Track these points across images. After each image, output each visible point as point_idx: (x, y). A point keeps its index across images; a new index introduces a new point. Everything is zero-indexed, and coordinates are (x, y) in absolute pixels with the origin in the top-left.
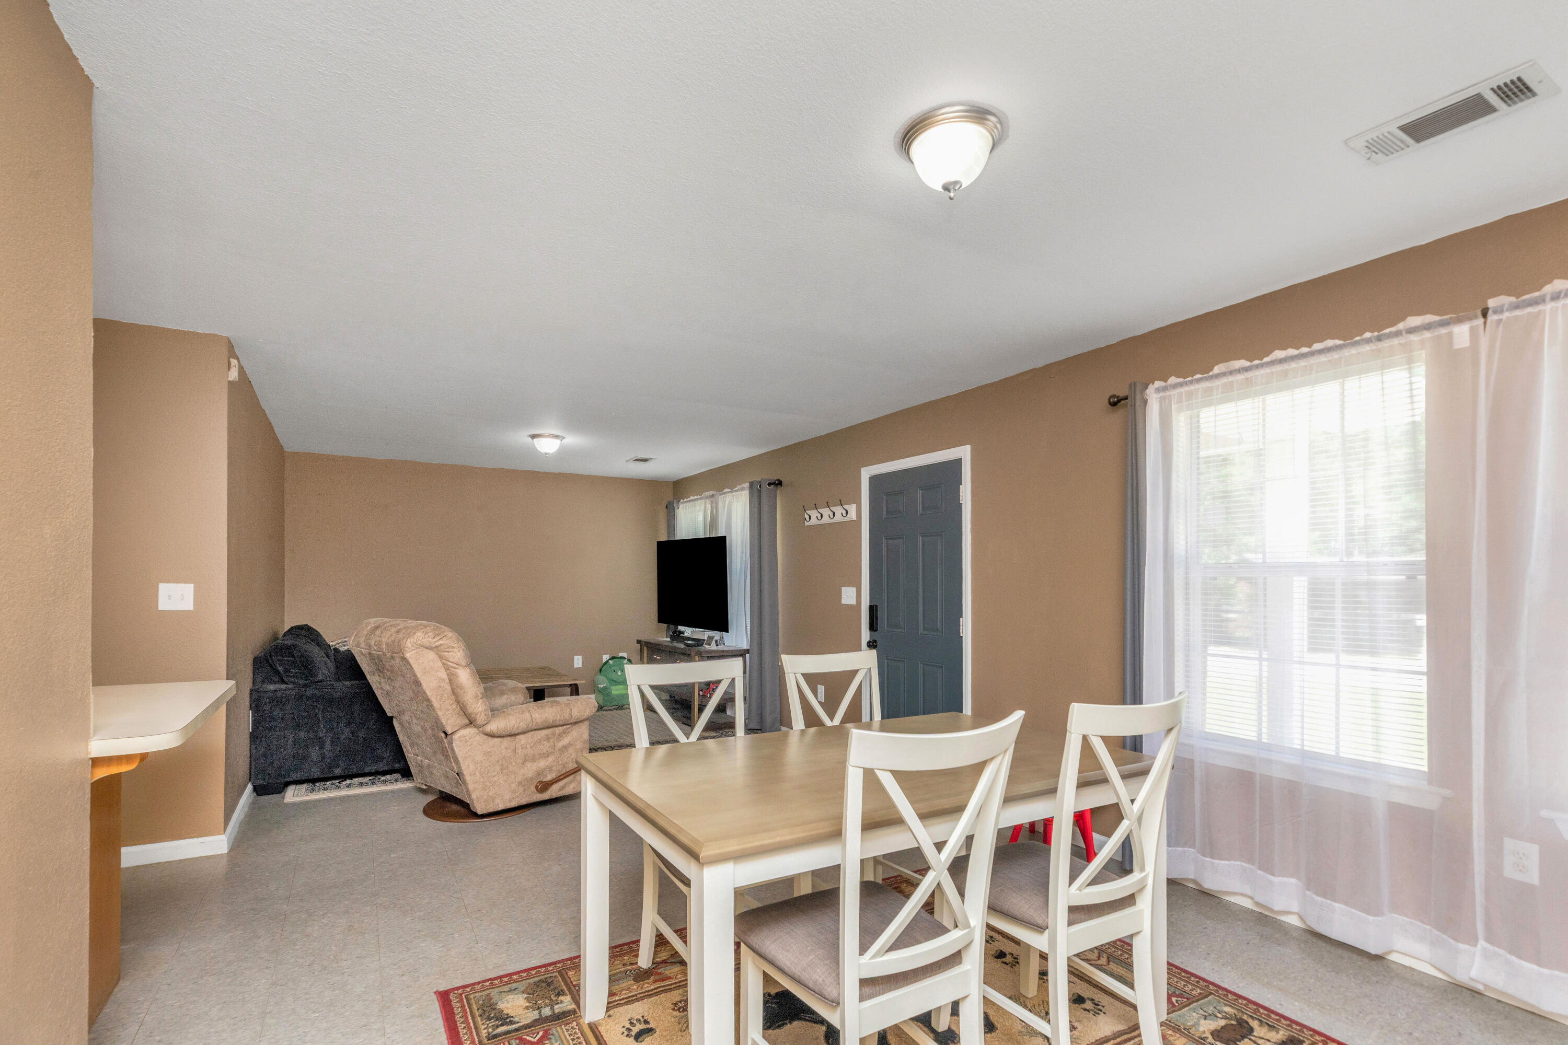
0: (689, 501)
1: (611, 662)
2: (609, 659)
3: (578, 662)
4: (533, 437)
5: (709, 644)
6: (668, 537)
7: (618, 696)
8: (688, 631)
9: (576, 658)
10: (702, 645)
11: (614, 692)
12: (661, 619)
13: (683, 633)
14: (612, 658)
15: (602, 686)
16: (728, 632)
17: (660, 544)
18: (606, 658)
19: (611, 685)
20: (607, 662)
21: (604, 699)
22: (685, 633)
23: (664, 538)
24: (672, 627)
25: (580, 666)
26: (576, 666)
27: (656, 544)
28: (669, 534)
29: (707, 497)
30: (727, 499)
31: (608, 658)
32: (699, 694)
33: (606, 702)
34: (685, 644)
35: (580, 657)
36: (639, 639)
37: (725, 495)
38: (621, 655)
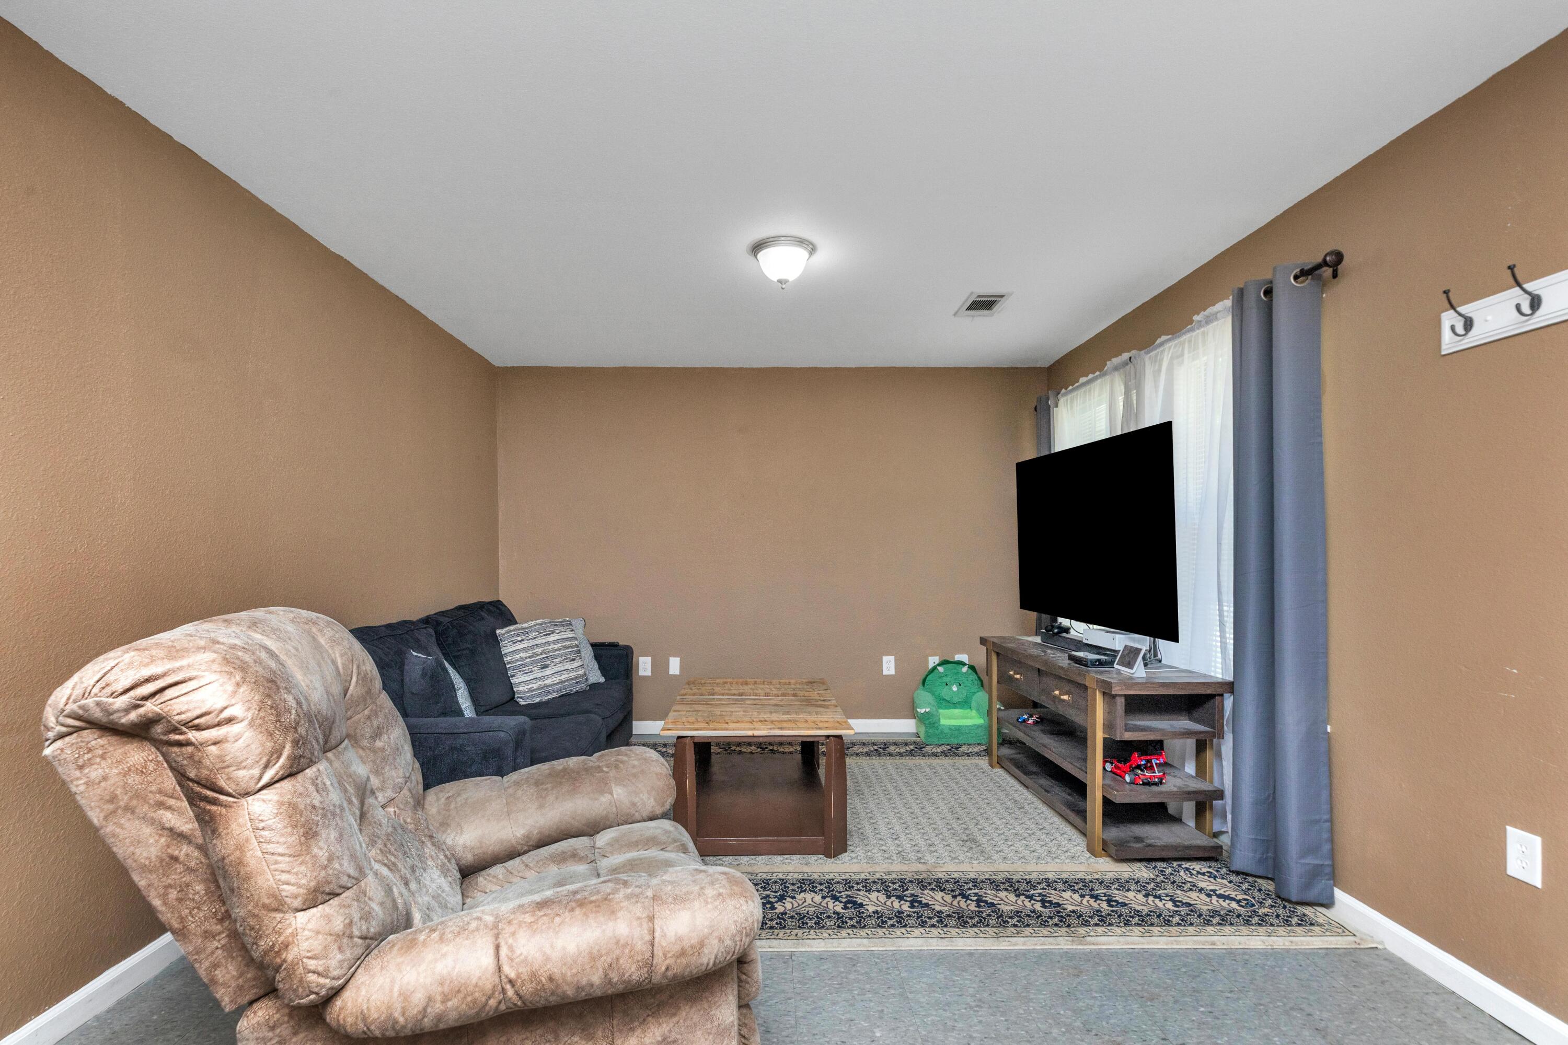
0: (1078, 387)
1: (941, 669)
2: (939, 665)
3: (889, 666)
4: (757, 248)
5: (1130, 665)
6: (1038, 449)
7: (950, 729)
8: (1079, 629)
9: (885, 659)
10: (1110, 664)
11: (943, 722)
12: (1025, 604)
13: (1067, 630)
14: (944, 663)
15: (923, 711)
16: (1176, 639)
17: (1024, 469)
18: (933, 661)
19: (940, 708)
20: (934, 668)
21: (926, 732)
22: (1072, 631)
23: (1029, 453)
24: (1046, 618)
25: (892, 672)
26: (885, 672)
27: (1015, 465)
28: (1039, 445)
29: (1116, 368)
30: (1166, 354)
31: (937, 662)
32: (1104, 769)
33: (929, 737)
34: (1071, 658)
35: (892, 658)
36: (985, 634)
37: (1161, 349)
38: (958, 657)
